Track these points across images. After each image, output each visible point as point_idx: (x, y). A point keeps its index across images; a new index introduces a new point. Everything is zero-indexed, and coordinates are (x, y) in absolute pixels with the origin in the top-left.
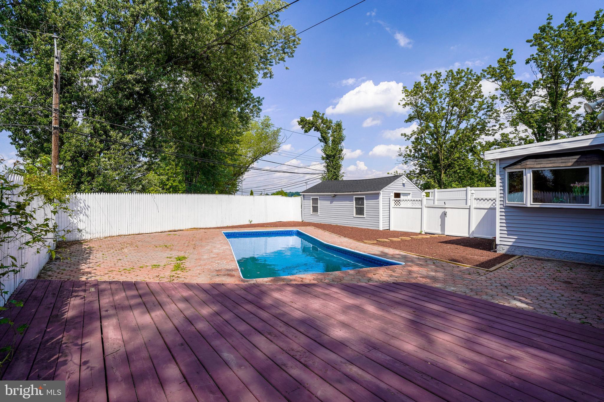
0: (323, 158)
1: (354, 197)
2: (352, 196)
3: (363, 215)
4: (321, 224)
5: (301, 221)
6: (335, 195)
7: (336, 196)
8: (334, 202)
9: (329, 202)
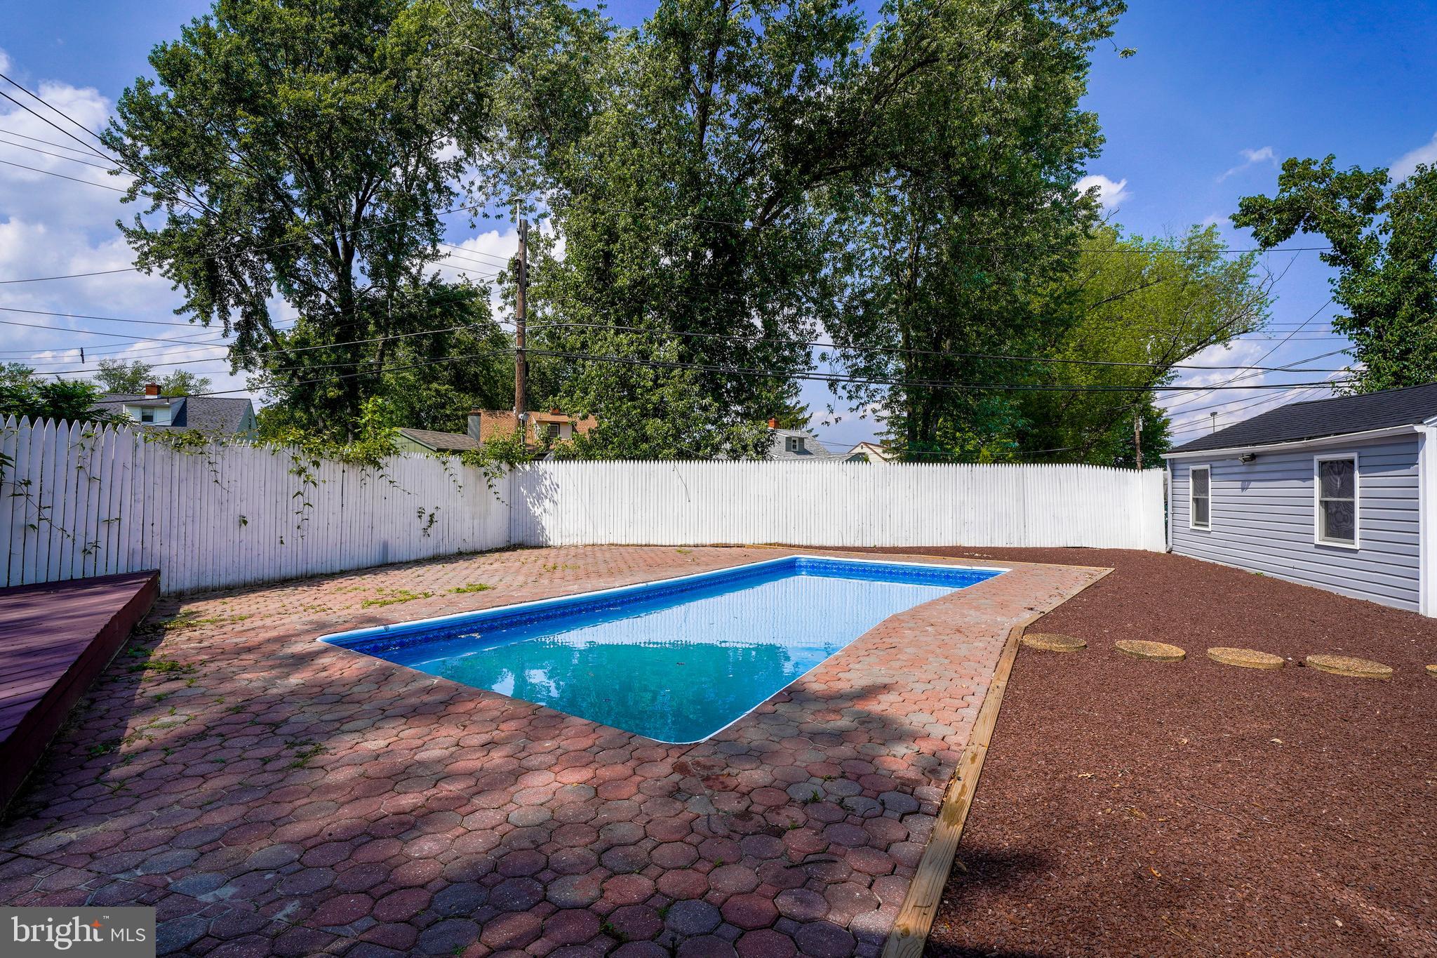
0: (1340, 325)
1: (1317, 458)
2: (1306, 456)
3: (1350, 535)
4: (1215, 566)
5: (1162, 549)
6: (1253, 457)
7: (1258, 460)
8: (1253, 484)
9: (1239, 484)
